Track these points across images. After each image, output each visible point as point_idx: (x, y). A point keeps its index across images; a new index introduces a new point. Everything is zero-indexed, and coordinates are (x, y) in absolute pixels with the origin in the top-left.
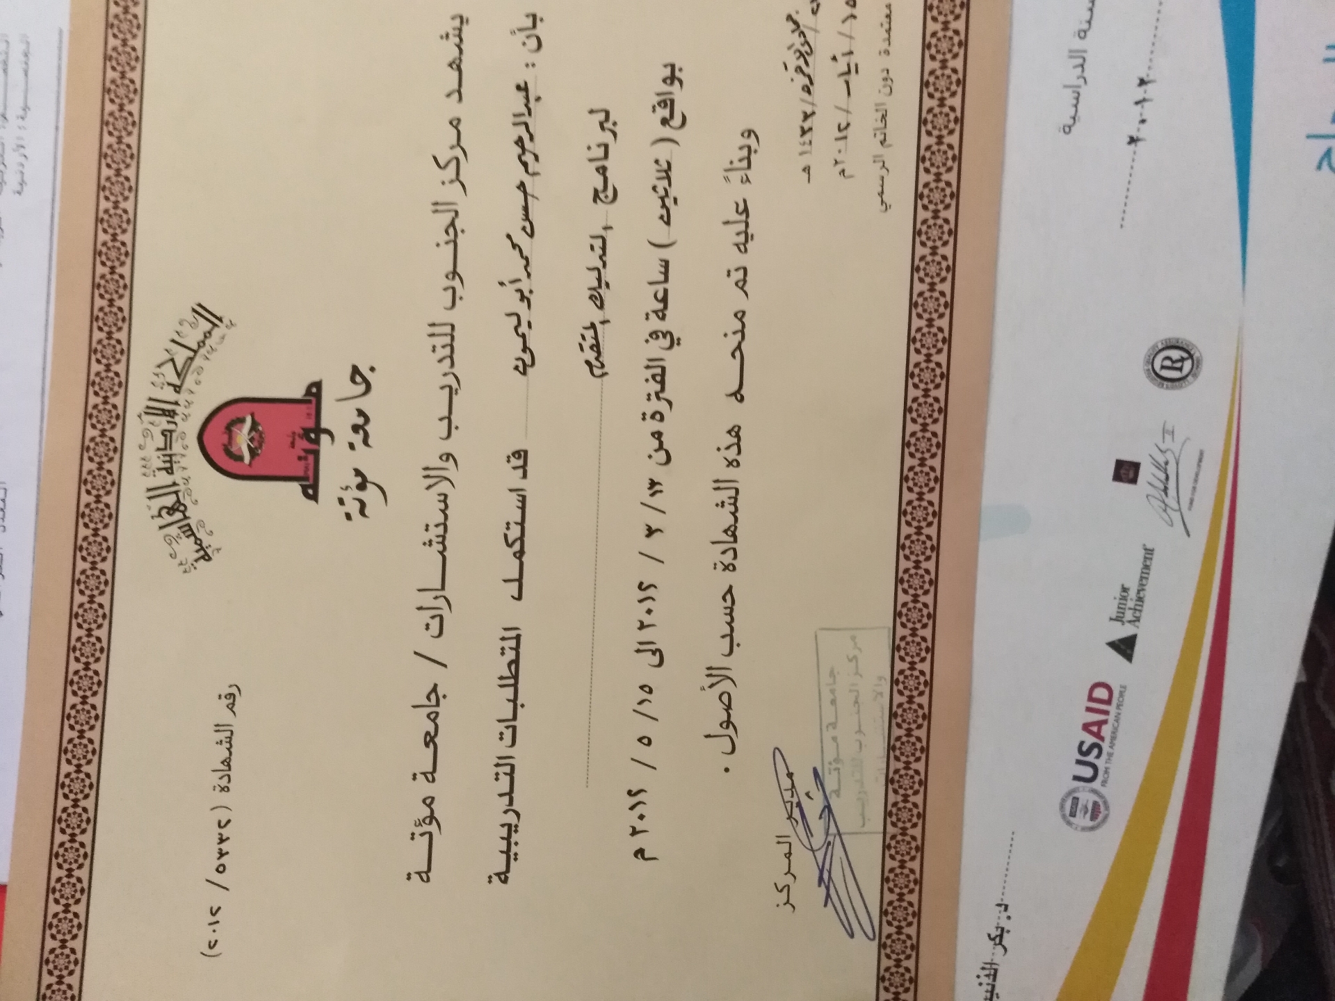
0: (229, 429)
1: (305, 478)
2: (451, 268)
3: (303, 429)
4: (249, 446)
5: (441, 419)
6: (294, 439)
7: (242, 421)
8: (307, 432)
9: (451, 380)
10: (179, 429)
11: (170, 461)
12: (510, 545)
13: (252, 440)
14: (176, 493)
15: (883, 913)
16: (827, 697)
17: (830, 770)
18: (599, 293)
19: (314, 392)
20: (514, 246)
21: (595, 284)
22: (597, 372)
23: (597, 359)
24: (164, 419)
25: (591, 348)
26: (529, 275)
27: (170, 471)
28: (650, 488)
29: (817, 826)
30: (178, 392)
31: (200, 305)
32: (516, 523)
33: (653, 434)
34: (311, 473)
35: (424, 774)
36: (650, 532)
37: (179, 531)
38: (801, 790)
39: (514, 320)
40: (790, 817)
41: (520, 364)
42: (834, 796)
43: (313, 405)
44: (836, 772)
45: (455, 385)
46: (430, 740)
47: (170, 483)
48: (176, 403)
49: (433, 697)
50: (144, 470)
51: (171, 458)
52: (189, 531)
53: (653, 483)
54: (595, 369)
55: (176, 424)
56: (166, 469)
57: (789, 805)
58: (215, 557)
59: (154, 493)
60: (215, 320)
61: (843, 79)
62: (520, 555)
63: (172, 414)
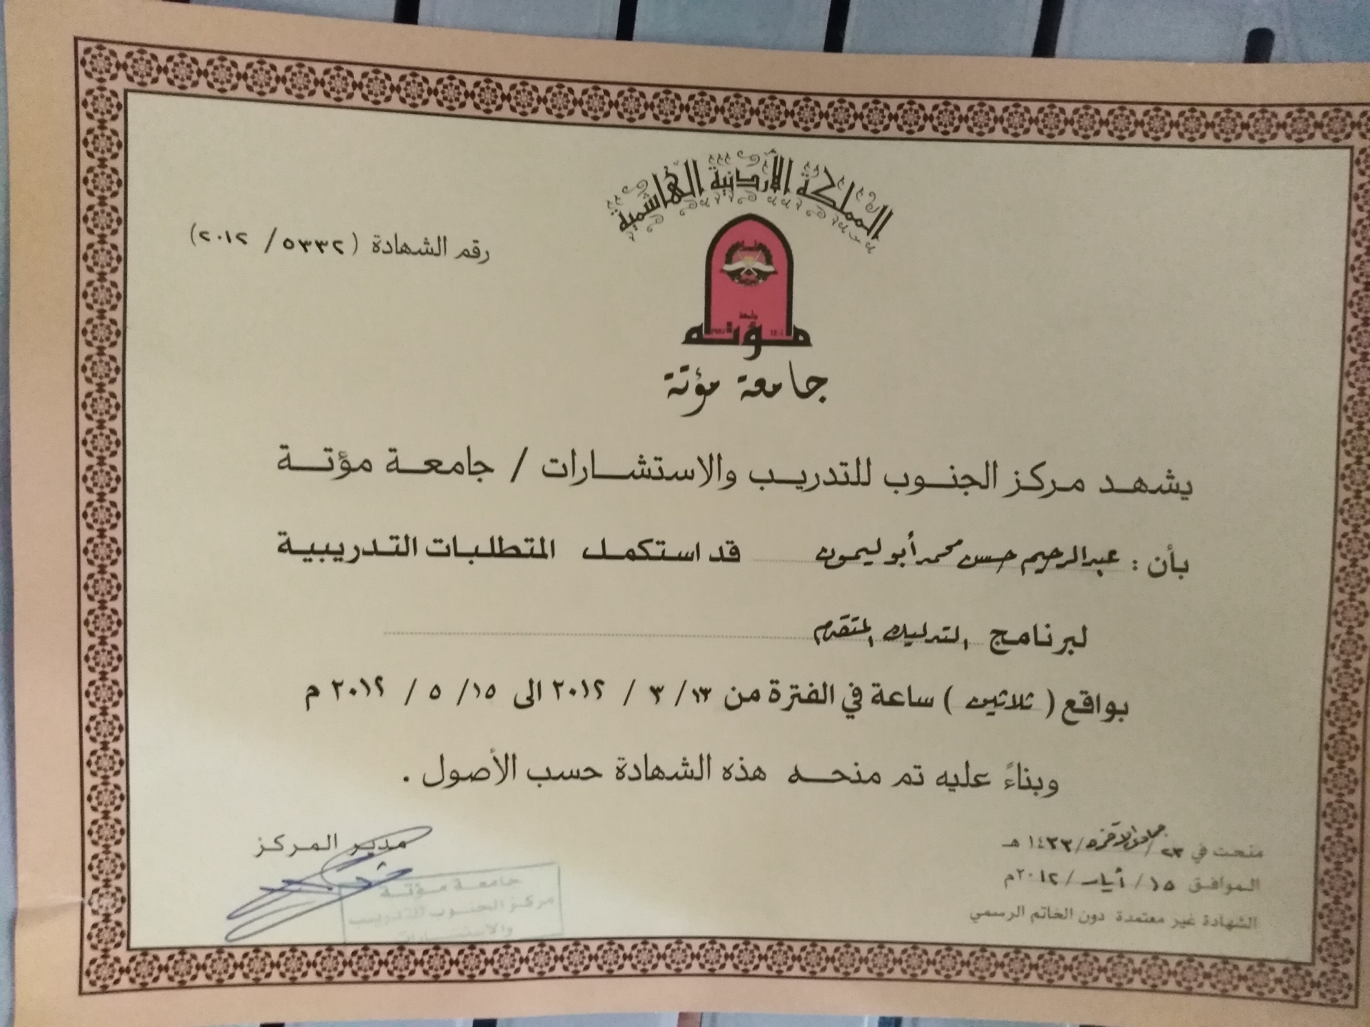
0: (761, 247)
1: (708, 330)
2: (927, 481)
3: (760, 328)
4: (742, 269)
5: (771, 472)
6: (749, 317)
7: (769, 261)
8: (757, 330)
9: (811, 481)
10: (759, 194)
11: (725, 185)
12: (640, 545)
13: (749, 272)
14: (692, 193)
15: (257, 949)
16: (488, 878)
17: (411, 885)
18: (900, 636)
19: (799, 339)
20: (950, 548)
21: (910, 632)
22: (820, 634)
23: (834, 633)
24: (770, 178)
25: (845, 628)
26: (919, 563)
27: (715, 185)
28: (701, 690)
29: (349, 875)
30: (798, 192)
31: (891, 214)
32: (663, 552)
33: (757, 692)
34: (714, 336)
35: (396, 460)
36: (656, 691)
37: (652, 196)
38: (387, 857)
39: (874, 547)
40: (357, 847)
41: (829, 553)
42: (382, 891)
43: (785, 338)
44: (407, 891)
45: (806, 486)
46: (433, 466)
47: (702, 186)
48: (787, 190)
49: (480, 468)
50: (716, 157)
51: (728, 186)
52: (651, 206)
53: (706, 692)
54: (823, 631)
55: (765, 190)
56: (717, 181)
57: (370, 845)
58: (625, 235)
59: (692, 168)
60: (874, 231)
61: (1098, 877)
62: (631, 556)
63: (776, 187)
